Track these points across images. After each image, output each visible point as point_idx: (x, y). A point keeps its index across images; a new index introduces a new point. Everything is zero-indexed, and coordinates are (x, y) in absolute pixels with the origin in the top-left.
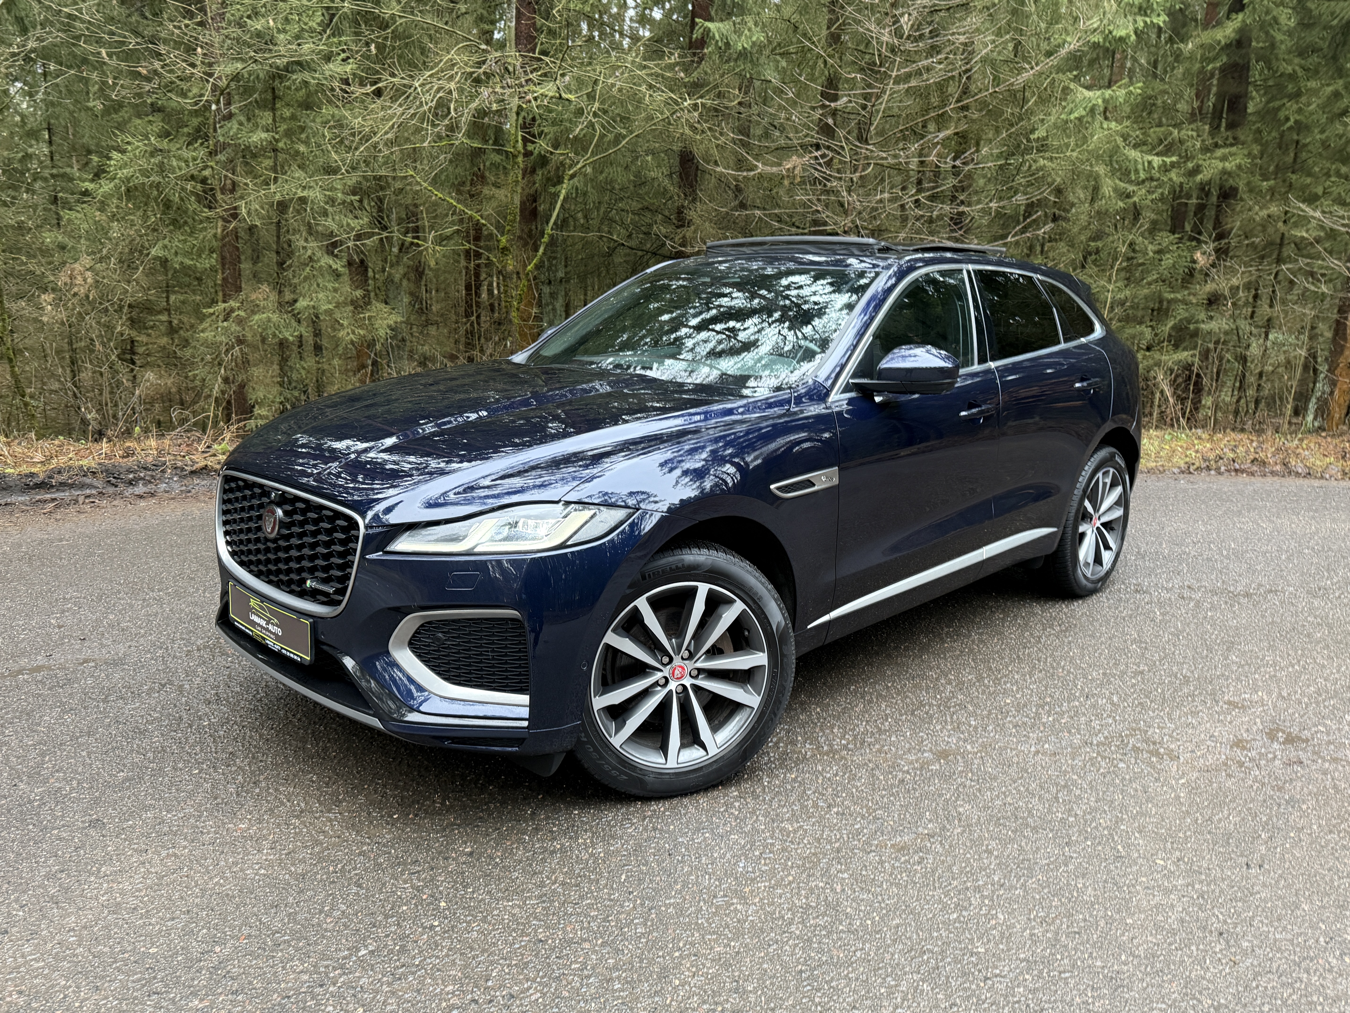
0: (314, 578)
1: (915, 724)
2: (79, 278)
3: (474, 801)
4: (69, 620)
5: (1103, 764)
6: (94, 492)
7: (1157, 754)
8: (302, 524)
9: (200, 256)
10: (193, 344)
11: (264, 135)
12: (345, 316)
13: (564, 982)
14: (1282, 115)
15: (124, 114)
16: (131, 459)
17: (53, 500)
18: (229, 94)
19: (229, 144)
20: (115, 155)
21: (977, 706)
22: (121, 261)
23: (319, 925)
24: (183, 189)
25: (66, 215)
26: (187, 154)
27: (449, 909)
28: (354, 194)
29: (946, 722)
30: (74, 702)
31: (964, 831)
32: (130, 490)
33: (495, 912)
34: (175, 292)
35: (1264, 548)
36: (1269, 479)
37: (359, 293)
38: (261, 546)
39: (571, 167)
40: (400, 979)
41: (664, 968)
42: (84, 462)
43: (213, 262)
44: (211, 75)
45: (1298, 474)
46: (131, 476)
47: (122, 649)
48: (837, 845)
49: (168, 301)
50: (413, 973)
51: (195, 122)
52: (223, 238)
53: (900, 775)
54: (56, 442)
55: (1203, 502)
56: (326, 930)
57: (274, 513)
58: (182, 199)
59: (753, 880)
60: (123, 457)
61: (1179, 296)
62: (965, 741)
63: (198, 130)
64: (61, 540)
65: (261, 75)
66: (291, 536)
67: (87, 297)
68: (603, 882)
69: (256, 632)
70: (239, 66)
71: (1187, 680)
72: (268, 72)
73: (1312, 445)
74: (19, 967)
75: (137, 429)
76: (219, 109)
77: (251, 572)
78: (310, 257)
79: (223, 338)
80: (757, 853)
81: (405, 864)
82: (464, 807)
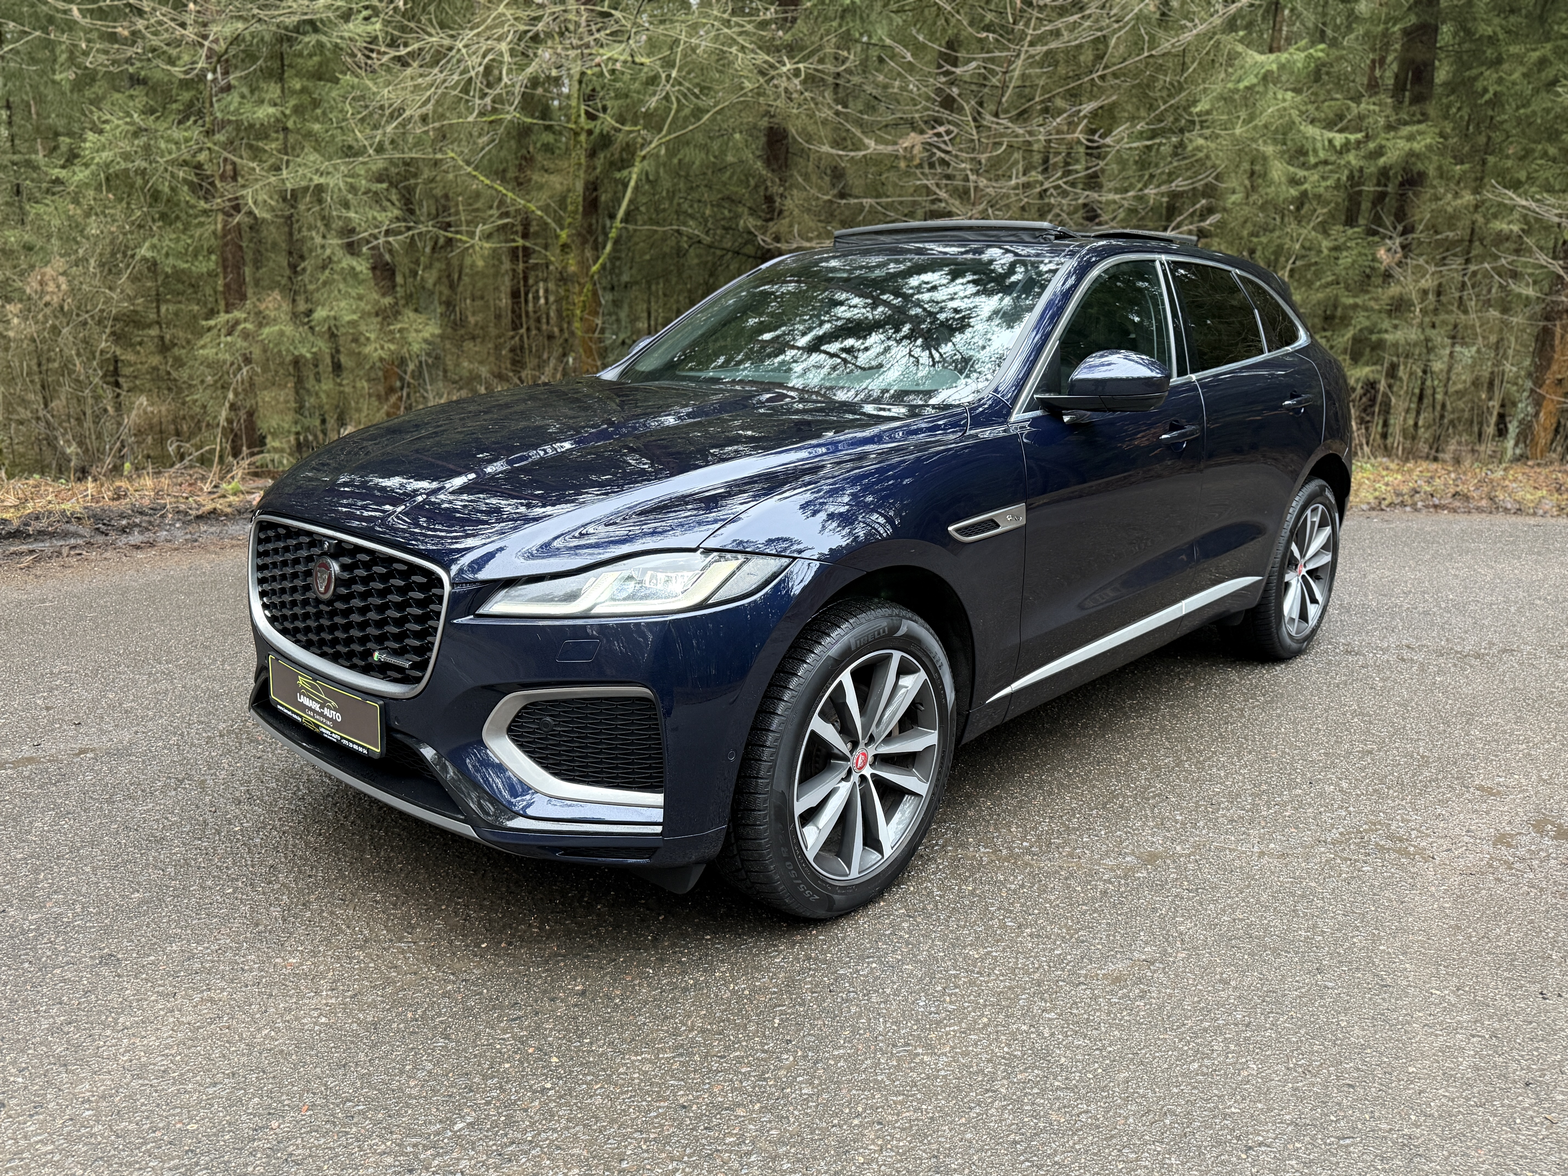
0: (383, 649)
1: (1108, 820)
2: (51, 284)
3: (580, 925)
4: (59, 700)
5: (1344, 867)
6: (80, 541)
7: (1407, 854)
8: (365, 581)
9: (196, 256)
10: (191, 363)
11: (271, 110)
12: (371, 330)
13: (719, 1162)
14: (1479, 85)
15: (99, 88)
16: (123, 502)
17: (32, 552)
18: (227, 61)
19: (229, 122)
20: (90, 136)
21: (1180, 796)
22: (102, 265)
23: (400, 1089)
24: (173, 175)
25: (32, 210)
26: (177, 134)
27: (562, 1066)
28: (380, 180)
29: (1146, 817)
30: (71, 804)
31: (1190, 956)
32: (124, 539)
33: (621, 1070)
34: (167, 301)
35: (1489, 599)
36: (1476, 517)
37: (387, 301)
38: (311, 610)
39: (643, 146)
40: (510, 1160)
41: (841, 1141)
42: (67, 506)
43: (212, 265)
44: (205, 37)
45: (1506, 510)
46: (124, 522)
47: (127, 736)
48: (1036, 976)
49: (158, 312)
50: (526, 1153)
51: (186, 96)
52: (225, 236)
53: (1101, 886)
54: (31, 482)
55: (1406, 544)
56: (410, 1096)
57: (328, 567)
58: (173, 189)
59: (938, 1023)
60: (113, 499)
61: (1359, 301)
62: (1173, 841)
63: (190, 104)
64: (43, 601)
65: (267, 38)
66: (351, 596)
67: (62, 308)
68: (752, 1027)
69: (306, 718)
70: (240, 25)
71: (1426, 762)
72: (275, 33)
73: (1520, 477)
74: (22, 1152)
75: (127, 465)
76: (215, 80)
77: (297, 642)
78: (329, 258)
79: (227, 356)
80: (939, 988)
81: (501, 1007)
82: (568, 933)
